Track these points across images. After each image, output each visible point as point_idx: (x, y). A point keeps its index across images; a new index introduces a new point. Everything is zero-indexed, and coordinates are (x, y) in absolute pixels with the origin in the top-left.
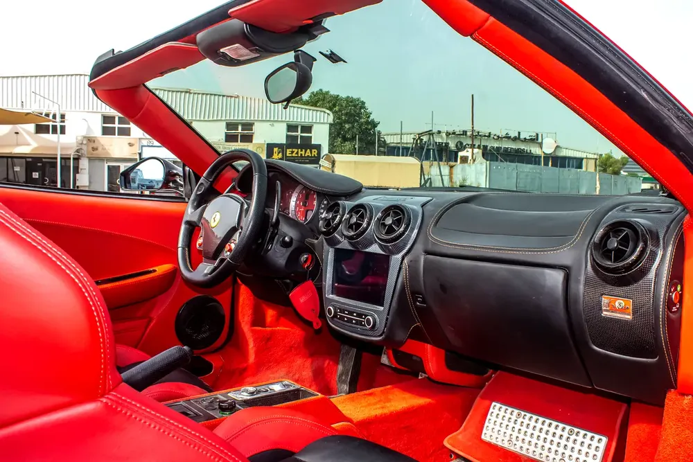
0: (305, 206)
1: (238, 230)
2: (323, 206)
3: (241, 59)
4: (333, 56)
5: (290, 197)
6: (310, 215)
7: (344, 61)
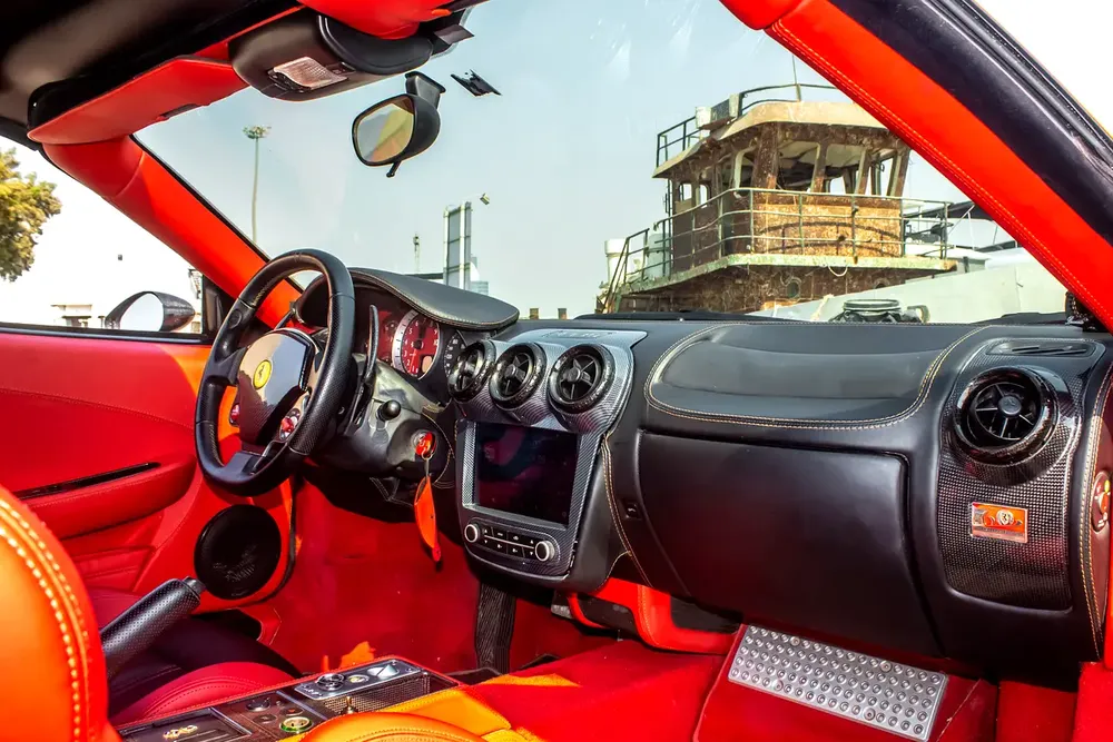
0: (419, 348)
1: (304, 392)
2: (451, 348)
3: (312, 85)
4: (476, 82)
5: (392, 333)
6: (428, 364)
7: (496, 92)
